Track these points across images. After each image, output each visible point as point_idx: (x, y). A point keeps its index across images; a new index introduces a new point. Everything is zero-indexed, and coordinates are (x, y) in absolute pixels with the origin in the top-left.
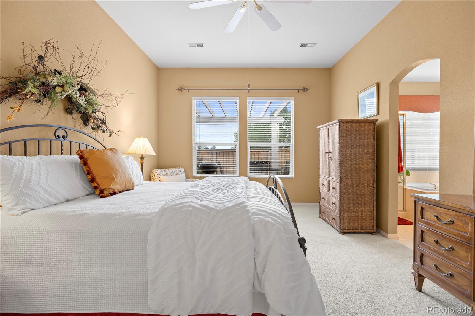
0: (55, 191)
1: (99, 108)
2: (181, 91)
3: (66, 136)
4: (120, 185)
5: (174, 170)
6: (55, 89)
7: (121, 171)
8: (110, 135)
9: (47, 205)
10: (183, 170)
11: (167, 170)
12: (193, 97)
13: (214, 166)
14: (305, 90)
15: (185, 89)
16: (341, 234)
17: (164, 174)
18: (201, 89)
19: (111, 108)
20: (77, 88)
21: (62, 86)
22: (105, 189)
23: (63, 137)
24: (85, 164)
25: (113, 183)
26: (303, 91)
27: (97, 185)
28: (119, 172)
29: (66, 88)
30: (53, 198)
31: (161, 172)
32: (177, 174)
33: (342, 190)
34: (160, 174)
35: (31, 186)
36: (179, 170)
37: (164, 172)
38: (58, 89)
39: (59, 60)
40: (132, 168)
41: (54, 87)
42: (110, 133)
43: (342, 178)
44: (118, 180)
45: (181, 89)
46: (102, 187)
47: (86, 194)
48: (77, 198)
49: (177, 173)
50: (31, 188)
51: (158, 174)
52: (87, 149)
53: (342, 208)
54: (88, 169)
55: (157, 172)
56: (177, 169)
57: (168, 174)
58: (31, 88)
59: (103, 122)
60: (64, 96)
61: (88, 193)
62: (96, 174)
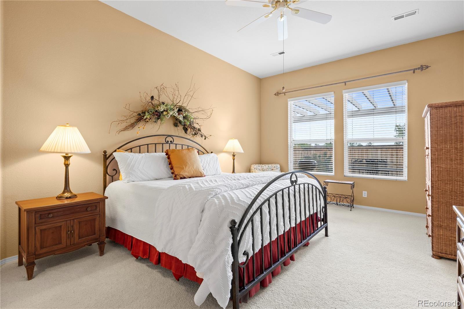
0: (147, 173)
1: (194, 121)
2: (278, 95)
3: (173, 141)
4: (189, 172)
5: (270, 165)
6: (163, 113)
7: (191, 163)
8: (205, 139)
9: (141, 180)
10: (279, 166)
11: (263, 165)
12: (288, 99)
13: (312, 164)
14: (423, 68)
15: (281, 93)
16: (433, 257)
17: (260, 169)
18: (295, 91)
19: (205, 119)
20: (176, 110)
21: (167, 111)
22: (178, 174)
23: (171, 141)
24: (169, 158)
25: (182, 171)
26: (420, 70)
27: (173, 172)
28: (189, 164)
29: (169, 111)
30: (145, 176)
31: (258, 167)
32: (273, 170)
33: (435, 199)
34: (256, 169)
35: (134, 169)
36: (275, 166)
37: (260, 167)
38: (165, 113)
39: (167, 95)
40: (210, 162)
41: (162, 112)
42: (205, 137)
43: (434, 182)
44: (187, 169)
45: (277, 94)
46: (176, 173)
47: (168, 177)
48: (162, 179)
49: (273, 168)
50: (134, 170)
51: (254, 168)
52: (182, 148)
53: (435, 223)
54: (170, 161)
55: (254, 167)
56: (273, 165)
57: (264, 169)
58: (147, 116)
59: (199, 130)
60: (169, 116)
61: (170, 176)
62: (174, 165)
